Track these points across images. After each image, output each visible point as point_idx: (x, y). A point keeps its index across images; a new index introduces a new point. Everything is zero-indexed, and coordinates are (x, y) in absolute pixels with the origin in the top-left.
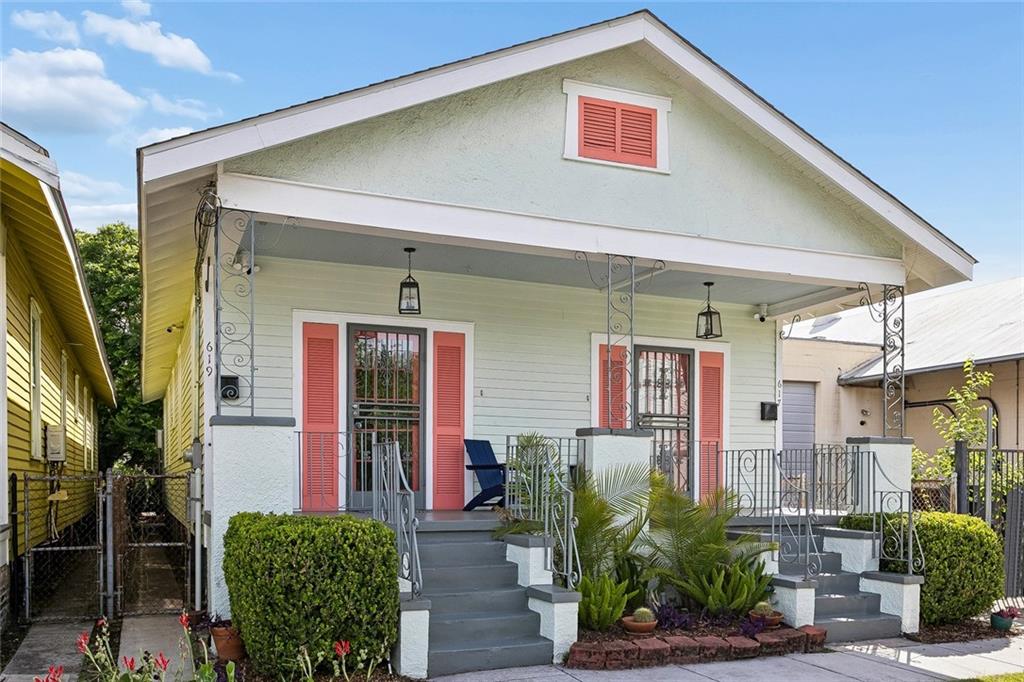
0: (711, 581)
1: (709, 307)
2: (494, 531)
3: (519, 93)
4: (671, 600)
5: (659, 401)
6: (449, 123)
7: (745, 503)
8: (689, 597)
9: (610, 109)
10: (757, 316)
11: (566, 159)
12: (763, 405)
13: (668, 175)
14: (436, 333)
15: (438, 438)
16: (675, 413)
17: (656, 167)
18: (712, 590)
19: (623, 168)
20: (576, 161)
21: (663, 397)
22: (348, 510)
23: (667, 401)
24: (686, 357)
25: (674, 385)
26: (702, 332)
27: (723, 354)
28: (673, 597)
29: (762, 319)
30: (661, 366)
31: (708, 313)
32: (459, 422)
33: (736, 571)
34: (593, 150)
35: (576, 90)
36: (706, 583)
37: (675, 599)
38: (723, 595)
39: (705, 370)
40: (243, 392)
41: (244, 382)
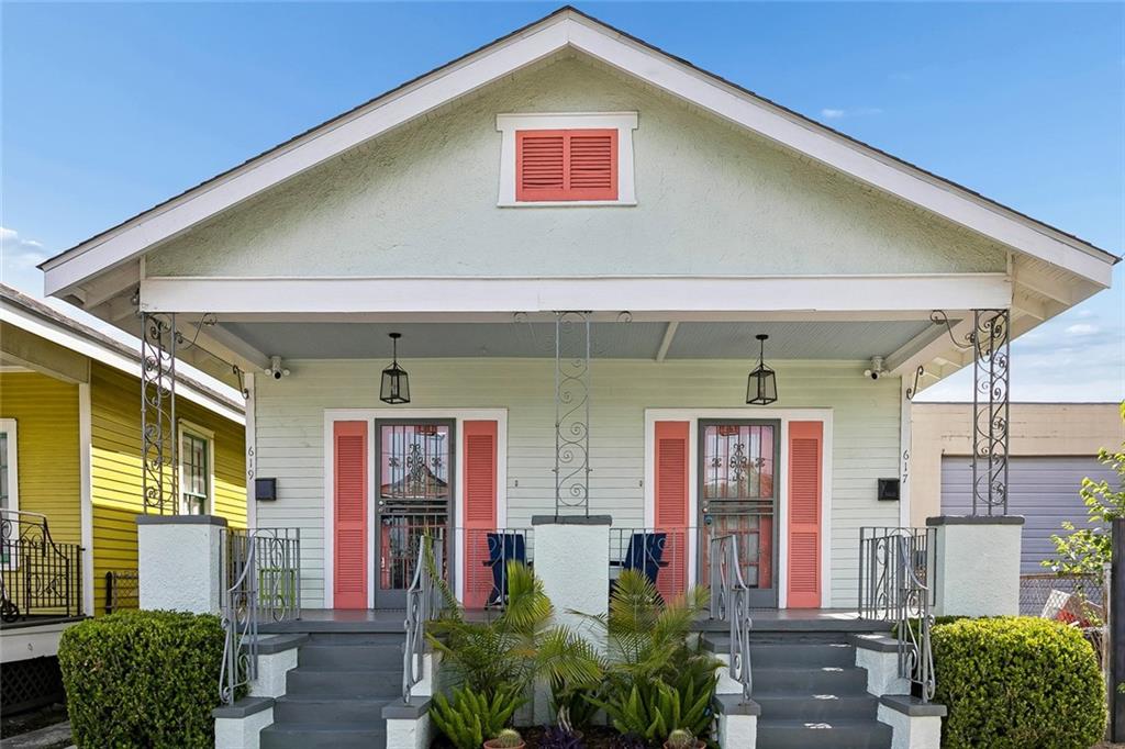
3: (445, 142)
6: (365, 190)
9: (555, 139)
10: (868, 373)
11: (502, 207)
12: (880, 482)
13: (635, 206)
14: (466, 423)
15: (468, 532)
17: (617, 199)
19: (575, 207)
20: (514, 207)
22: (376, 609)
24: (770, 429)
27: (822, 423)
34: (534, 192)
35: (512, 125)
39: (796, 443)
40: (281, 493)
41: (281, 484)
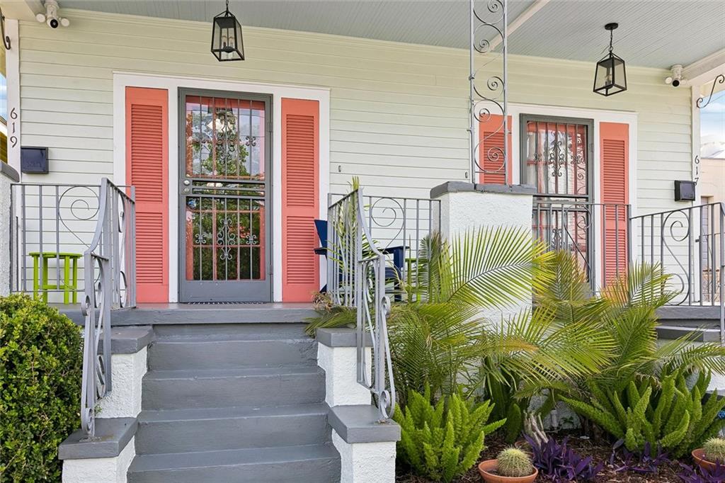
0: (626, 402)
1: (611, 54)
2: (307, 323)
4: (566, 421)
5: (552, 179)
7: (673, 285)
8: (591, 422)
10: (669, 80)
12: (677, 183)
14: (285, 101)
15: (289, 220)
16: (571, 192)
18: (629, 416)
21: (556, 174)
22: (180, 302)
23: (561, 180)
24: (583, 127)
25: (570, 160)
26: (602, 82)
27: (628, 125)
28: (567, 416)
29: (676, 83)
30: (553, 139)
31: (610, 62)
32: (312, 201)
33: (668, 387)
36: (619, 405)
37: (571, 418)
38: (648, 424)
39: (606, 144)
40: (53, 165)
41: (53, 154)
